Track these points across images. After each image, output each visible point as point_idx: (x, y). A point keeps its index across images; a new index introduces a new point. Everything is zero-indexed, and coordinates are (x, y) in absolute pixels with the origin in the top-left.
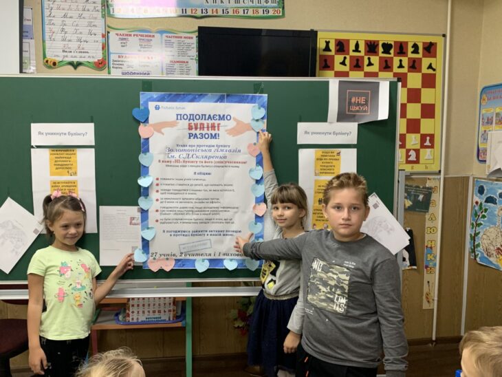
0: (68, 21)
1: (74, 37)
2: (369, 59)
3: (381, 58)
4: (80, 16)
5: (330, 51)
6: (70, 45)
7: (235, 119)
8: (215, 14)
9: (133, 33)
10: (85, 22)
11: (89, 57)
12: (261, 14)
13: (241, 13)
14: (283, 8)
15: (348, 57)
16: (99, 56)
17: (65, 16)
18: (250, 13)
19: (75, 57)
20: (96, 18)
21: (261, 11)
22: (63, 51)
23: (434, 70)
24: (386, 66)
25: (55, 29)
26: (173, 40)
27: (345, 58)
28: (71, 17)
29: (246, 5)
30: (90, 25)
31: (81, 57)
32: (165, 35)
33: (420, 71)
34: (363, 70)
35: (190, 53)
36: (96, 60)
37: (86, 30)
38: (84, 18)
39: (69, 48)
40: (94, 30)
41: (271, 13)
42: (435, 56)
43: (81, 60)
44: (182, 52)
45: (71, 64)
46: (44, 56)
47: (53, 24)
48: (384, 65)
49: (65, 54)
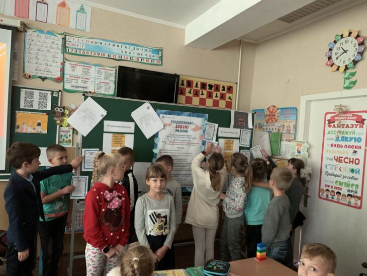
0: (40, 53)
1: (44, 63)
2: (202, 91)
3: (207, 91)
4: (48, 51)
5: (184, 85)
6: (41, 66)
7: (195, 124)
8: (126, 59)
9: (79, 64)
10: (51, 55)
11: (52, 75)
12: (150, 62)
13: (140, 61)
14: (162, 61)
15: (192, 89)
16: (58, 75)
17: (39, 50)
18: (145, 61)
19: (43, 74)
20: (58, 53)
21: (150, 60)
22: (36, 70)
23: (231, 100)
24: (210, 95)
25: (32, 56)
26: (102, 70)
27: (191, 90)
28: (42, 51)
29: (143, 57)
30: (54, 56)
31: (47, 74)
32: (98, 67)
33: (225, 100)
34: (199, 97)
35: (111, 78)
36: (56, 77)
37: (52, 59)
38: (50, 52)
39: (40, 68)
40: (56, 60)
41: (155, 63)
42: (232, 93)
43: (47, 76)
44: (106, 78)
45: (40, 77)
46: (24, 71)
47: (31, 53)
48: (209, 95)
49: (37, 71)
